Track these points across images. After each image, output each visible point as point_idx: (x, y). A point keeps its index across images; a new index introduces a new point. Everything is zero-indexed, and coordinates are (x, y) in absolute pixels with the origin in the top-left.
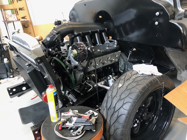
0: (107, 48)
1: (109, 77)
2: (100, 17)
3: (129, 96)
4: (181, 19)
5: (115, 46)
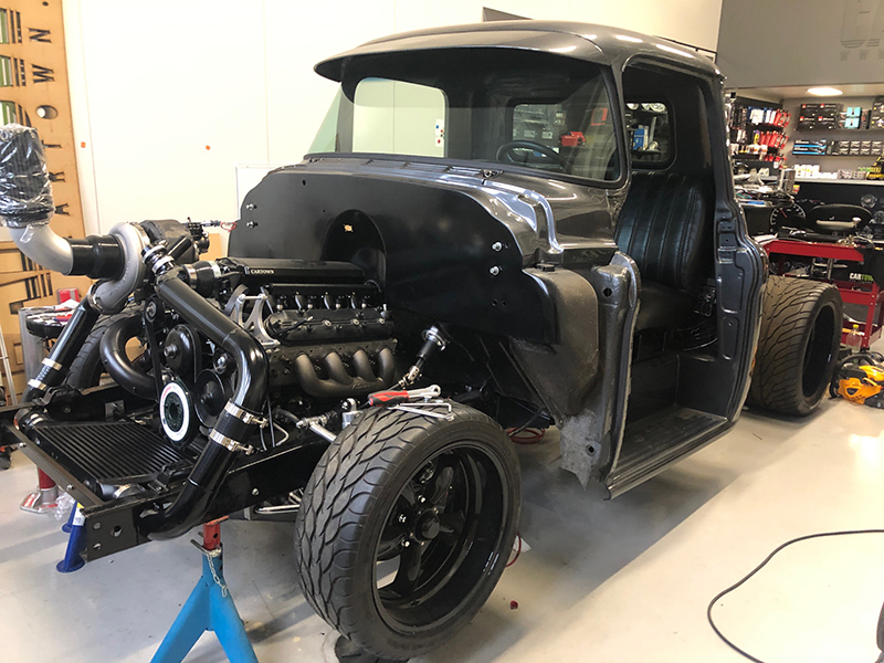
0: (355, 321)
1: (346, 404)
2: (348, 228)
3: (401, 435)
4: (552, 270)
5: (381, 320)
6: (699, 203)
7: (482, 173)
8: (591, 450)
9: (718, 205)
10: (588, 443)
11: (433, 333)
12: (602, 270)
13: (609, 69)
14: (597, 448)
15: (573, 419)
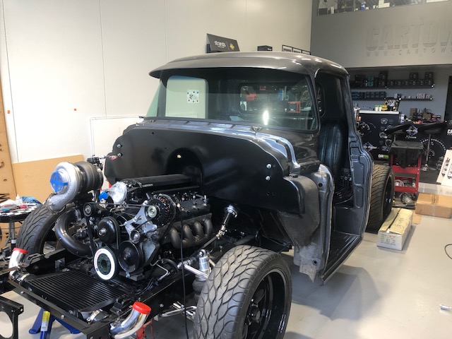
0: (194, 207)
4: (296, 177)
5: (205, 205)
6: (339, 134)
7: (253, 129)
8: (315, 262)
9: (350, 135)
10: (313, 259)
11: (230, 209)
12: (316, 175)
13: (309, 76)
14: (319, 261)
15: (305, 248)
